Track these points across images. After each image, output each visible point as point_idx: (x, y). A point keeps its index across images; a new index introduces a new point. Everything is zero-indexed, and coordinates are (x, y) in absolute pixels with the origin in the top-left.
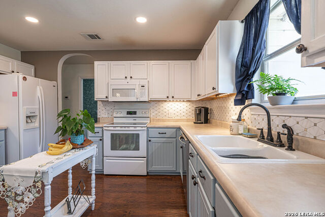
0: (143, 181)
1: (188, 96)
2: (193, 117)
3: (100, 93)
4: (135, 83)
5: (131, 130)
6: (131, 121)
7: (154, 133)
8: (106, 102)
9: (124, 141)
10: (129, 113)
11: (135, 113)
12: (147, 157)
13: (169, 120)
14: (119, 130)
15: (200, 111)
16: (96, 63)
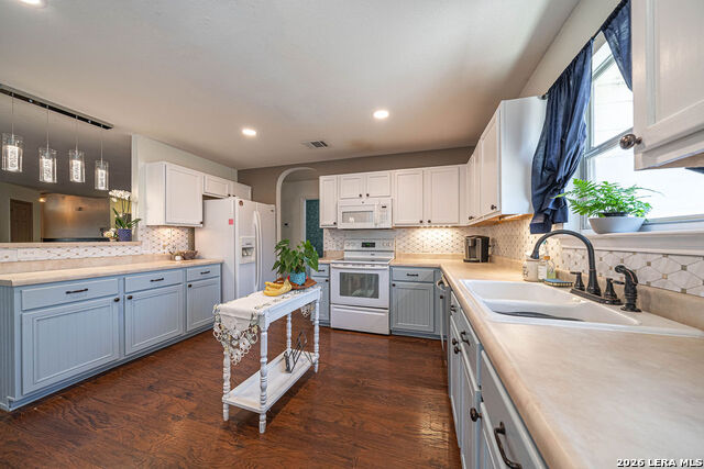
0: (385, 341)
1: (455, 220)
2: (462, 252)
3: (326, 219)
4: (373, 204)
5: (367, 269)
6: (368, 256)
7: (400, 274)
8: (334, 230)
9: (359, 284)
10: (364, 245)
11: (373, 245)
12: (390, 309)
13: (424, 257)
14: (351, 269)
15: (475, 242)
16: (322, 178)
